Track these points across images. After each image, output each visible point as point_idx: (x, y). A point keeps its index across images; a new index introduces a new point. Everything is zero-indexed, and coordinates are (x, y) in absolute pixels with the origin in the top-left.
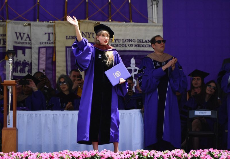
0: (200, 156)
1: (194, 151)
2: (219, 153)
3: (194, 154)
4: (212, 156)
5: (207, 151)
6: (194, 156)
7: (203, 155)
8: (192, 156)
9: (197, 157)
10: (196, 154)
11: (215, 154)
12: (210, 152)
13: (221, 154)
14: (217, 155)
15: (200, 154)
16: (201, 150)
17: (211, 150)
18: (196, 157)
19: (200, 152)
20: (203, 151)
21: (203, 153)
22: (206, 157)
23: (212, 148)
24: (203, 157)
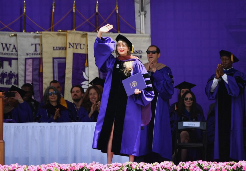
0: (189, 168)
1: (183, 163)
2: (208, 165)
3: (183, 166)
4: (201, 168)
5: (196, 163)
6: (183, 168)
7: (192, 167)
8: (181, 168)
9: (187, 169)
10: (185, 166)
11: (204, 166)
12: (199, 164)
13: (210, 165)
14: (206, 167)
15: (189, 166)
16: (190, 162)
17: (200, 162)
18: (185, 169)
19: (189, 164)
20: (192, 162)
21: (192, 165)
22: (195, 169)
23: (201, 160)
24: (192, 168)
